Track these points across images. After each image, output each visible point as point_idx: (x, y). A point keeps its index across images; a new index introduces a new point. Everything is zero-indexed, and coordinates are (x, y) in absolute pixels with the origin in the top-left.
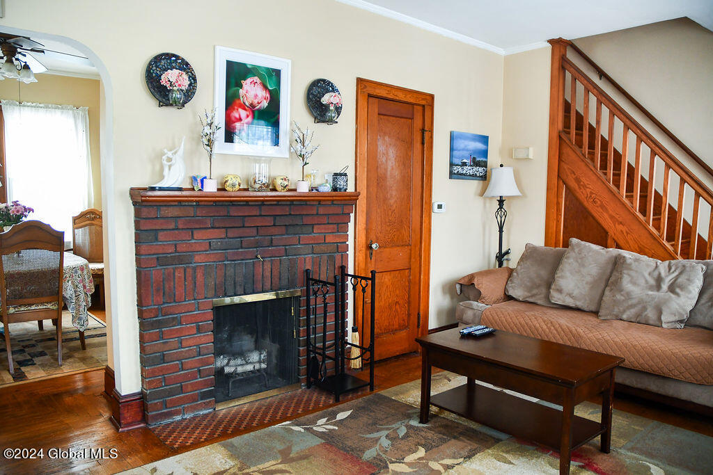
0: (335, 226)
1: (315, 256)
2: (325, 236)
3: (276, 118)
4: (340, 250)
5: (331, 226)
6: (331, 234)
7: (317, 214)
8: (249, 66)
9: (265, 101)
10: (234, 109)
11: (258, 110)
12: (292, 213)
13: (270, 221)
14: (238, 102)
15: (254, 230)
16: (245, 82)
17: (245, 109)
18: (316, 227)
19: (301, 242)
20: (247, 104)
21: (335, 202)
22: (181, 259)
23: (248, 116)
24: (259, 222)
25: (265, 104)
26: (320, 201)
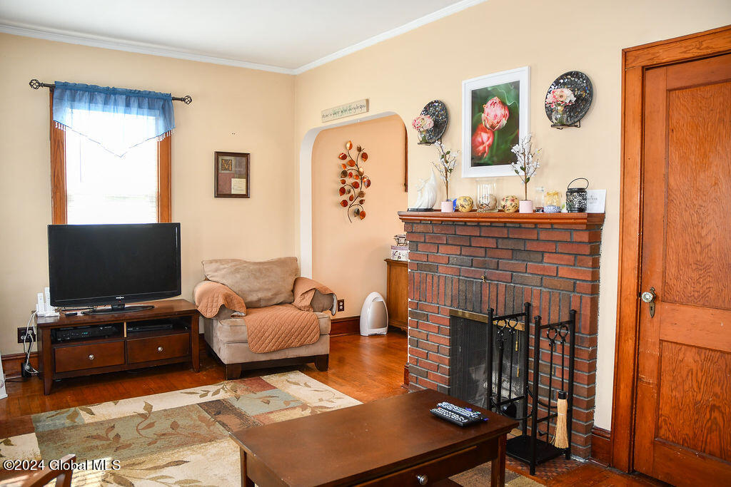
0: (572, 258)
1: (543, 289)
2: (557, 268)
3: (514, 135)
4: (577, 289)
5: (567, 257)
6: (565, 267)
7: (538, 240)
8: (489, 89)
9: (504, 119)
10: (478, 134)
11: (499, 130)
12: (510, 236)
13: (492, 243)
14: (480, 126)
15: (482, 252)
16: (486, 106)
17: (486, 132)
18: (546, 255)
19: (528, 271)
20: (488, 126)
21: (555, 226)
22: (432, 268)
23: (489, 138)
24: (483, 243)
25: (504, 122)
26: (536, 224)
